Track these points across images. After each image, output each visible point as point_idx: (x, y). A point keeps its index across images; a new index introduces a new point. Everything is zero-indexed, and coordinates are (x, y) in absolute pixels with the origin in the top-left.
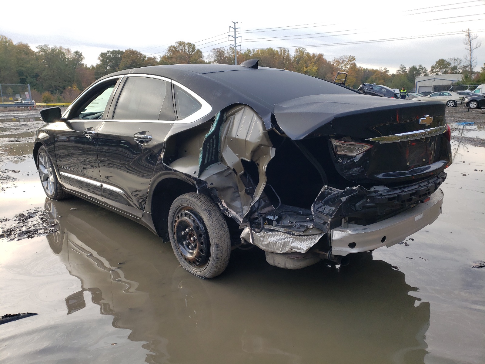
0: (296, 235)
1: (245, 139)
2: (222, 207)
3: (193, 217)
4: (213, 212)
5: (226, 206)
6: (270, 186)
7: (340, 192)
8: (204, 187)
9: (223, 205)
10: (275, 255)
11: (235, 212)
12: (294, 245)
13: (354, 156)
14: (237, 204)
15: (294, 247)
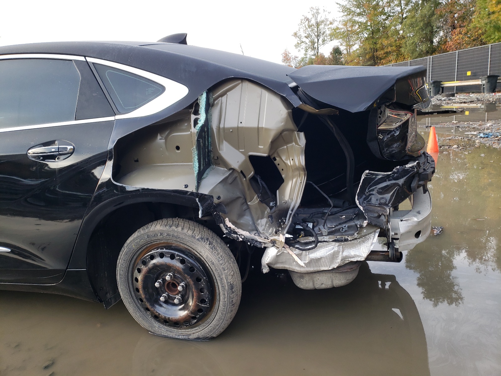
0: (350, 241)
1: (257, 126)
2: (226, 229)
3: (178, 255)
4: (213, 240)
5: (233, 227)
6: (311, 182)
7: (385, 175)
8: (209, 204)
9: (227, 226)
10: (314, 275)
11: (247, 231)
12: (345, 254)
13: (393, 129)
14: (247, 219)
15: (347, 257)
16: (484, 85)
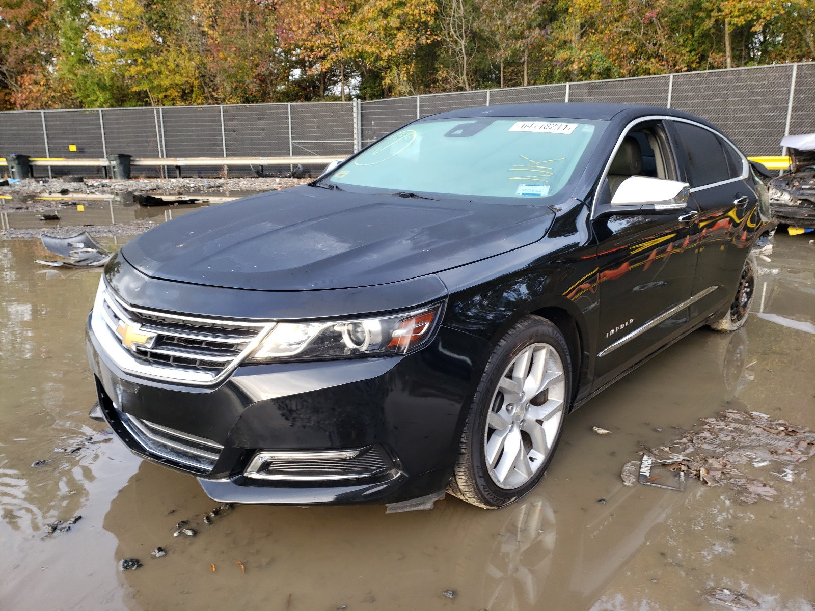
16: (114, 167)
